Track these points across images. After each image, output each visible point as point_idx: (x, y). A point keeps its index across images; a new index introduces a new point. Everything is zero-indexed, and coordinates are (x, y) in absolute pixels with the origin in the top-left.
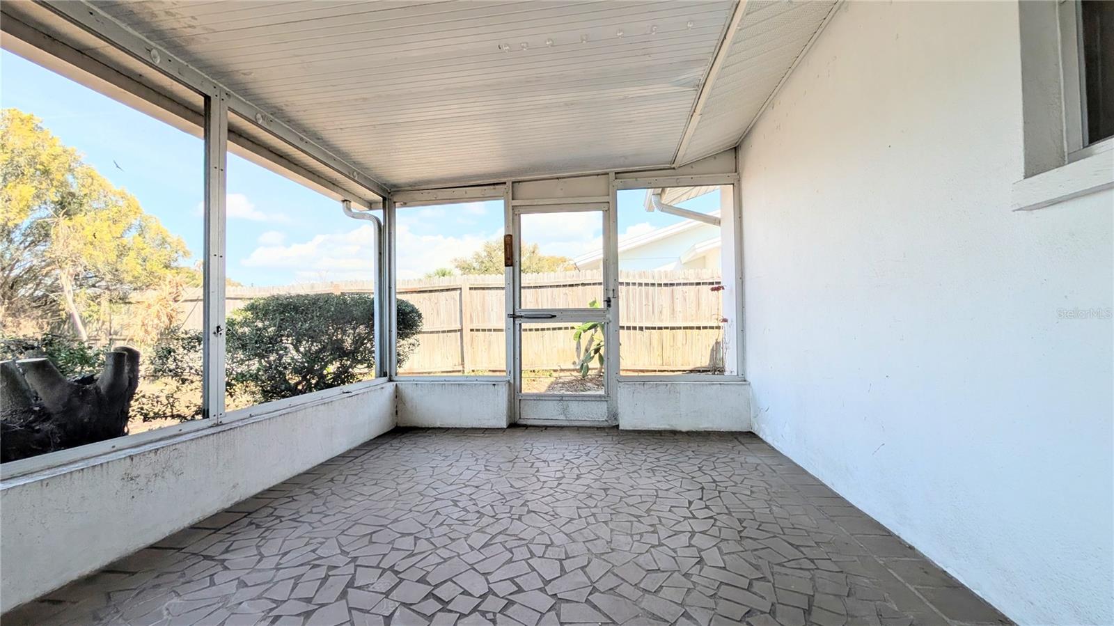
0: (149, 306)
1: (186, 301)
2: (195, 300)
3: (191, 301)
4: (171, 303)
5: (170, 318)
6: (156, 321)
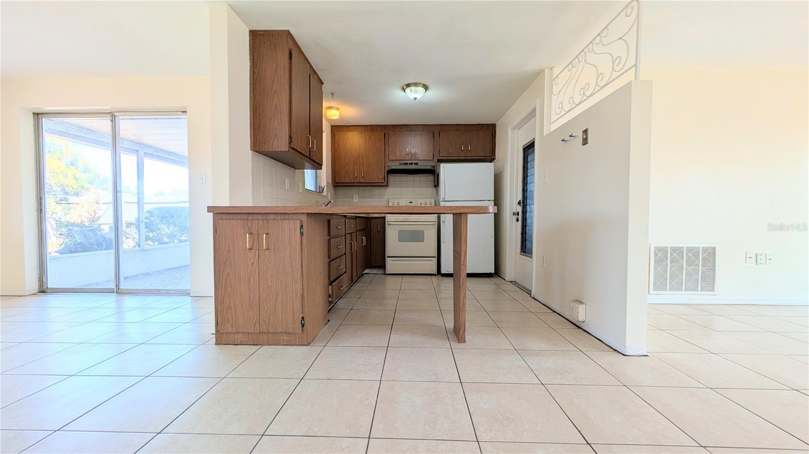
0: (82, 206)
1: (104, 203)
2: (109, 203)
3: (106, 203)
4: (95, 205)
5: (95, 212)
6: (87, 214)
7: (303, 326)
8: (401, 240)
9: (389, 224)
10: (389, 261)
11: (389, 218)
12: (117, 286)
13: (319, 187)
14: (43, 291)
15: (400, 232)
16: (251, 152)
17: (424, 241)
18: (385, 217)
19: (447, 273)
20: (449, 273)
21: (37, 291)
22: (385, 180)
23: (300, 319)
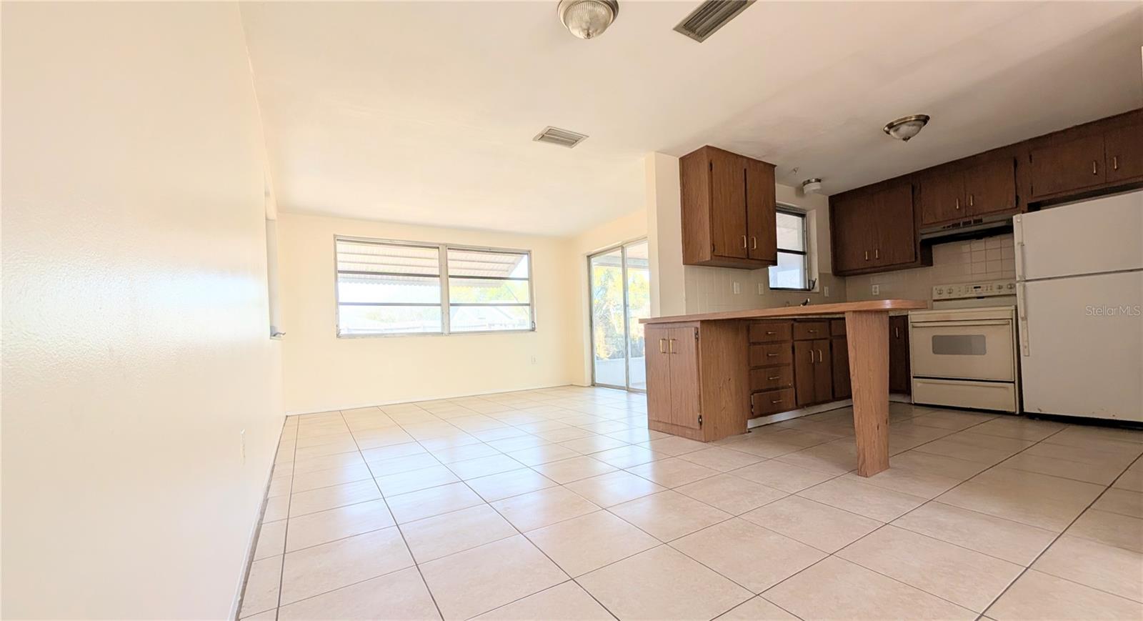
7: (701, 423)
8: (937, 350)
9: (913, 327)
10: (916, 385)
11: (914, 317)
12: (627, 385)
13: (809, 281)
14: (593, 385)
15: (934, 338)
16: (683, 266)
17: (985, 353)
18: (907, 316)
19: (1039, 412)
20: (1042, 413)
21: (590, 385)
22: (916, 258)
23: (698, 417)
